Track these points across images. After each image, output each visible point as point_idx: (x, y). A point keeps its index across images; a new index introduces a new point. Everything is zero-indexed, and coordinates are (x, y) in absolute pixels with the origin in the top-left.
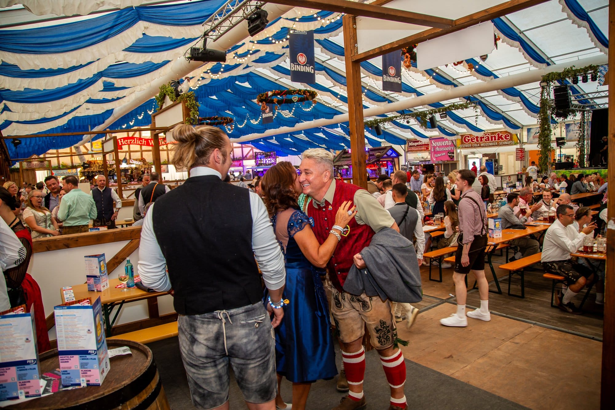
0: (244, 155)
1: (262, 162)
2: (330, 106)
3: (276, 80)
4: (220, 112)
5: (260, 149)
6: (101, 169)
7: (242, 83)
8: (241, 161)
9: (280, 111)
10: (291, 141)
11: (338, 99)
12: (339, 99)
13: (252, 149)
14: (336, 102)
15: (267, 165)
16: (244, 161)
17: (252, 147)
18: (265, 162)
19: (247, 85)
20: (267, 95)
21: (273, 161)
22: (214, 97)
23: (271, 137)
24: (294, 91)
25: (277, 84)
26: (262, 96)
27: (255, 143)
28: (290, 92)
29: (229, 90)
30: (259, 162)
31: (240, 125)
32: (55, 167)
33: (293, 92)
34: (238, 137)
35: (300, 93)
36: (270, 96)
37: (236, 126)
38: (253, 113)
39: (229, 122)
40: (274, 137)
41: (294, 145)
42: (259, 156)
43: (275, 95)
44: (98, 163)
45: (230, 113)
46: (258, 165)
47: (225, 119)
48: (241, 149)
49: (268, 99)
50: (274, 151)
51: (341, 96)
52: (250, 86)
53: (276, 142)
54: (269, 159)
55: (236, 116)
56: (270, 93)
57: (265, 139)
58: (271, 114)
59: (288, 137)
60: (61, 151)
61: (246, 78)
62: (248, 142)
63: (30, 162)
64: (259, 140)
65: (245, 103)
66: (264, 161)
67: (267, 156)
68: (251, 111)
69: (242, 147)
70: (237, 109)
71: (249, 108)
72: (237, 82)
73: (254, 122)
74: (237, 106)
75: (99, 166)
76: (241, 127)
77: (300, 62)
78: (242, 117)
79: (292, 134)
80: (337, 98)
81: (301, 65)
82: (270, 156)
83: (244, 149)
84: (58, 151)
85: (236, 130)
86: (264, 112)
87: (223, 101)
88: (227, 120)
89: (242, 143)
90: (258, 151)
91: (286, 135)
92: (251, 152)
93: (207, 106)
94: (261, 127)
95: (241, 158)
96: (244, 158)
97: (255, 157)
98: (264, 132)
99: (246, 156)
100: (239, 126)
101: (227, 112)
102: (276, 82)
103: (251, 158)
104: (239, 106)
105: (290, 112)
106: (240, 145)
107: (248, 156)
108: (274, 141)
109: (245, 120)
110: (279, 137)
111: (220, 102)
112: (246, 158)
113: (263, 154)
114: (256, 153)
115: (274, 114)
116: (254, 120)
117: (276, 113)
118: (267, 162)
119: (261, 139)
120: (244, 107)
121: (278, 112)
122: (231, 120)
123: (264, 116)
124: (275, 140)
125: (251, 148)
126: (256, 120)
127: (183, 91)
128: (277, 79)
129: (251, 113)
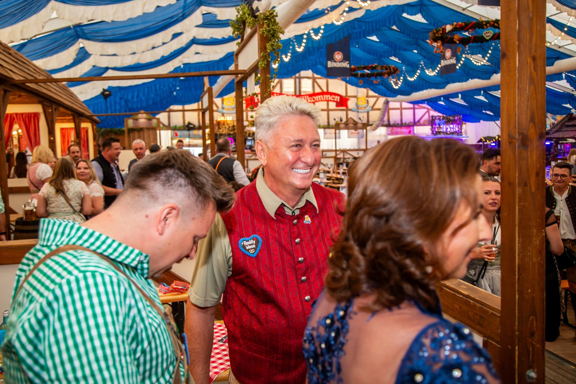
0: (417, 119)
1: (441, 130)
2: (548, 44)
3: (464, 9)
4: (383, 59)
5: (439, 112)
6: (231, 131)
7: (411, 15)
8: (411, 128)
9: (469, 56)
10: (485, 100)
11: (563, 34)
12: (566, 33)
13: (428, 111)
14: (560, 38)
15: (447, 134)
16: (415, 127)
17: (428, 109)
18: (445, 130)
19: (419, 18)
20: (444, 30)
21: (457, 129)
22: (374, 38)
23: (455, 95)
24: (487, 22)
25: (465, 15)
26: (437, 33)
27: (432, 102)
28: (480, 25)
29: (394, 27)
30: (436, 130)
31: (411, 77)
32: (180, 127)
33: (486, 25)
34: (408, 94)
35: (496, 25)
36: (449, 32)
37: (405, 80)
38: (428, 60)
39: (394, 72)
40: (460, 95)
41: (489, 106)
42: (437, 122)
43: (456, 29)
44: (228, 124)
45: (396, 60)
46: (434, 133)
47: (386, 69)
48: (412, 111)
49: (447, 38)
50: (460, 114)
51: (569, 27)
52: (424, 21)
53: (462, 102)
54: (452, 126)
55: (405, 64)
56: (449, 28)
57: (447, 97)
58: (453, 61)
59: (480, 95)
60: (187, 107)
61: (419, 7)
62: (422, 101)
63: (137, 120)
64: (438, 98)
65: (418, 46)
66: (444, 128)
67: (448, 122)
68: (425, 57)
69: (414, 109)
70: (407, 54)
71: (424, 53)
72: (405, 15)
73: (430, 73)
74: (406, 50)
75: (229, 127)
76: (412, 79)
78: (413, 67)
79: (486, 90)
80: (562, 30)
82: (453, 122)
83: (416, 111)
84: (183, 108)
85: (405, 85)
86: (444, 57)
87: (386, 44)
88: (390, 69)
89: (414, 103)
90: (436, 114)
91: (477, 91)
92: (427, 116)
93: (364, 51)
94: (440, 79)
95: (412, 124)
96: (416, 123)
97: (432, 122)
98: (444, 88)
99: (419, 121)
100: (409, 78)
101: (393, 58)
102: (465, 12)
103: (427, 123)
104: (409, 50)
105: (483, 57)
106: (411, 106)
107: (422, 122)
108: (459, 100)
109: (418, 69)
110: (467, 95)
111: (382, 45)
112: (418, 124)
113: (443, 119)
114: (432, 117)
115: (458, 60)
116: (430, 70)
117: (463, 59)
118: (449, 130)
119: (440, 97)
120: (415, 51)
121: (465, 58)
122: (396, 70)
123: (443, 63)
124: (462, 98)
125: (426, 110)
126: (433, 70)
127: (260, 9)
128: (466, 9)
129: (426, 60)
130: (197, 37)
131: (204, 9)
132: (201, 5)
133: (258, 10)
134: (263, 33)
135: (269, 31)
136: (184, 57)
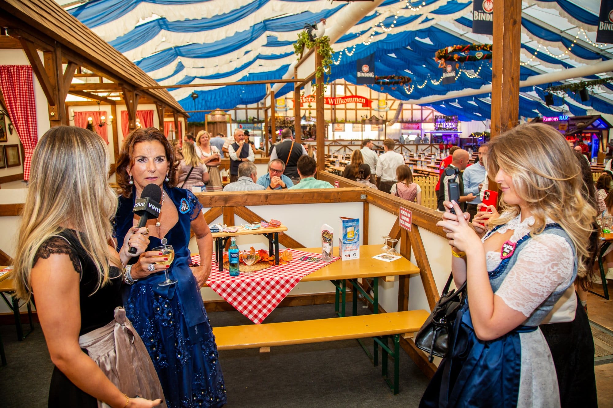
0: (424, 118)
1: (442, 127)
2: (523, 64)
3: (461, 35)
4: (399, 71)
5: (441, 112)
6: (282, 124)
7: (422, 38)
8: (419, 124)
9: (464, 71)
10: (476, 105)
11: (534, 57)
12: (536, 56)
13: (432, 112)
14: (531, 60)
15: (447, 130)
16: (423, 124)
17: (433, 110)
18: (445, 126)
19: (427, 41)
20: (446, 51)
21: (454, 126)
22: (393, 55)
23: (453, 100)
24: (479, 46)
25: (462, 39)
26: (441, 52)
27: (436, 105)
28: (473, 48)
29: (409, 47)
30: (438, 126)
31: (420, 86)
32: (244, 121)
33: (478, 48)
34: (418, 98)
35: (485, 48)
36: (450, 52)
37: (416, 88)
38: (434, 72)
39: (407, 81)
40: (457, 100)
41: (479, 110)
42: (439, 120)
43: (455, 51)
44: (280, 119)
45: (410, 72)
46: (437, 129)
47: (402, 79)
48: (420, 111)
49: (448, 56)
50: (456, 115)
51: (538, 52)
52: (431, 43)
53: (458, 106)
54: (450, 124)
55: (416, 75)
56: (450, 49)
57: (447, 102)
58: (453, 74)
59: (472, 100)
60: (249, 106)
61: (427, 33)
62: (428, 104)
63: (214, 115)
64: (441, 102)
65: (426, 62)
66: (444, 125)
67: (448, 120)
68: (431, 71)
69: (422, 110)
70: (418, 68)
71: (430, 67)
72: (417, 38)
73: (435, 83)
74: (417, 65)
75: (281, 121)
76: (421, 87)
77: (486, 9)
78: (422, 78)
79: (476, 97)
80: (533, 54)
81: (486, 13)
82: (451, 120)
83: (423, 111)
84: (246, 107)
85: (416, 91)
86: (445, 71)
87: (402, 59)
88: (405, 79)
89: (422, 105)
90: (438, 114)
91: (470, 98)
92: (432, 115)
93: (385, 65)
94: (442, 88)
95: (420, 121)
96: (422, 121)
97: (435, 120)
98: (445, 94)
99: (425, 119)
100: (419, 87)
101: (407, 71)
102: (462, 38)
103: (431, 121)
104: (419, 65)
105: (475, 72)
106: (420, 107)
107: (427, 119)
108: (456, 104)
109: (426, 80)
110: (462, 100)
111: (398, 60)
112: (425, 121)
113: (444, 118)
114: (436, 116)
115: (457, 74)
116: (435, 80)
117: (460, 73)
118: (448, 126)
119: (442, 101)
120: (424, 66)
121: (462, 72)
122: (409, 80)
123: (445, 75)
124: (458, 103)
125: (431, 111)
126: (437, 81)
127: (317, 35)
128: (463, 35)
129: (432, 73)
130: (261, 54)
131: (268, 33)
132: (266, 30)
133: (315, 36)
134: (320, 53)
135: (324, 51)
136: (251, 68)
